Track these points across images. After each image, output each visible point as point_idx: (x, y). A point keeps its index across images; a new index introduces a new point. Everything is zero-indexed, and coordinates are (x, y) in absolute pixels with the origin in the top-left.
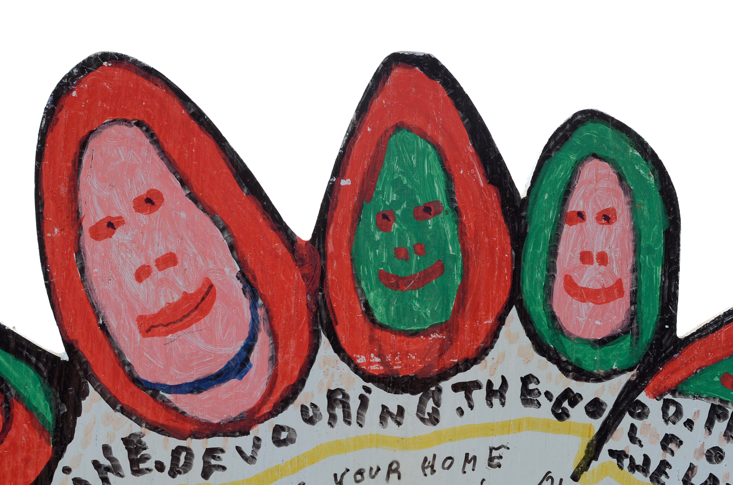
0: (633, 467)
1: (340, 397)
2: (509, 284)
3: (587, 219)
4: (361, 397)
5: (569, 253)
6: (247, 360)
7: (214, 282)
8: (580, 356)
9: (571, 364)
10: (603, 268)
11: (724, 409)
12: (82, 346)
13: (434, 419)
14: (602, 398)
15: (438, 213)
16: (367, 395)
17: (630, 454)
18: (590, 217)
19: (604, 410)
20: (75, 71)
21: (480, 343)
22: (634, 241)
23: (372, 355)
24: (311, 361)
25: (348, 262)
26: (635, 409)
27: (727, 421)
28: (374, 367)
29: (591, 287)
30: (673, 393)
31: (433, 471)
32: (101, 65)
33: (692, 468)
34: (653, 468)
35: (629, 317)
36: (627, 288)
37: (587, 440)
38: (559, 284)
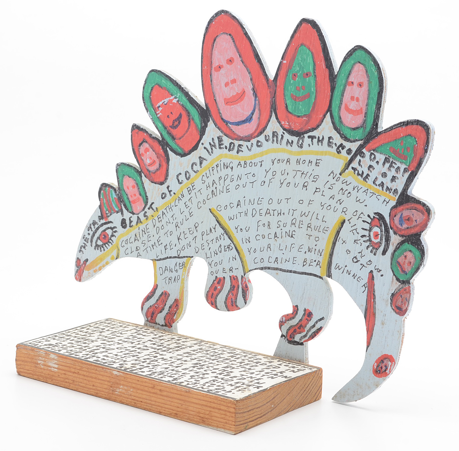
0: (358, 174)
1: (276, 134)
2: (328, 104)
3: (354, 85)
4: (282, 135)
5: (347, 96)
6: (252, 117)
7: (245, 90)
8: (347, 133)
9: (344, 135)
10: (357, 102)
11: (389, 159)
12: (209, 106)
13: (301, 147)
14: (352, 149)
15: (310, 76)
16: (283, 135)
17: (358, 170)
18: (355, 84)
19: (352, 153)
20: (215, 15)
21: (317, 123)
22: (368, 95)
23: (286, 122)
24: (269, 121)
25: (283, 89)
26: (361, 154)
27: (389, 164)
28: (286, 126)
29: (353, 109)
30: (374, 150)
31: (299, 164)
32: (221, 14)
33: (376, 178)
34: (364, 176)
35: (363, 122)
36: (364, 111)
37: (345, 162)
38: (343, 106)
